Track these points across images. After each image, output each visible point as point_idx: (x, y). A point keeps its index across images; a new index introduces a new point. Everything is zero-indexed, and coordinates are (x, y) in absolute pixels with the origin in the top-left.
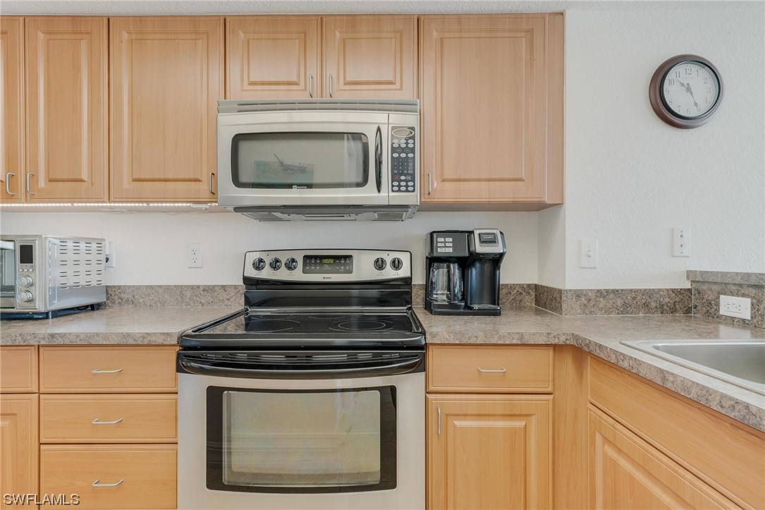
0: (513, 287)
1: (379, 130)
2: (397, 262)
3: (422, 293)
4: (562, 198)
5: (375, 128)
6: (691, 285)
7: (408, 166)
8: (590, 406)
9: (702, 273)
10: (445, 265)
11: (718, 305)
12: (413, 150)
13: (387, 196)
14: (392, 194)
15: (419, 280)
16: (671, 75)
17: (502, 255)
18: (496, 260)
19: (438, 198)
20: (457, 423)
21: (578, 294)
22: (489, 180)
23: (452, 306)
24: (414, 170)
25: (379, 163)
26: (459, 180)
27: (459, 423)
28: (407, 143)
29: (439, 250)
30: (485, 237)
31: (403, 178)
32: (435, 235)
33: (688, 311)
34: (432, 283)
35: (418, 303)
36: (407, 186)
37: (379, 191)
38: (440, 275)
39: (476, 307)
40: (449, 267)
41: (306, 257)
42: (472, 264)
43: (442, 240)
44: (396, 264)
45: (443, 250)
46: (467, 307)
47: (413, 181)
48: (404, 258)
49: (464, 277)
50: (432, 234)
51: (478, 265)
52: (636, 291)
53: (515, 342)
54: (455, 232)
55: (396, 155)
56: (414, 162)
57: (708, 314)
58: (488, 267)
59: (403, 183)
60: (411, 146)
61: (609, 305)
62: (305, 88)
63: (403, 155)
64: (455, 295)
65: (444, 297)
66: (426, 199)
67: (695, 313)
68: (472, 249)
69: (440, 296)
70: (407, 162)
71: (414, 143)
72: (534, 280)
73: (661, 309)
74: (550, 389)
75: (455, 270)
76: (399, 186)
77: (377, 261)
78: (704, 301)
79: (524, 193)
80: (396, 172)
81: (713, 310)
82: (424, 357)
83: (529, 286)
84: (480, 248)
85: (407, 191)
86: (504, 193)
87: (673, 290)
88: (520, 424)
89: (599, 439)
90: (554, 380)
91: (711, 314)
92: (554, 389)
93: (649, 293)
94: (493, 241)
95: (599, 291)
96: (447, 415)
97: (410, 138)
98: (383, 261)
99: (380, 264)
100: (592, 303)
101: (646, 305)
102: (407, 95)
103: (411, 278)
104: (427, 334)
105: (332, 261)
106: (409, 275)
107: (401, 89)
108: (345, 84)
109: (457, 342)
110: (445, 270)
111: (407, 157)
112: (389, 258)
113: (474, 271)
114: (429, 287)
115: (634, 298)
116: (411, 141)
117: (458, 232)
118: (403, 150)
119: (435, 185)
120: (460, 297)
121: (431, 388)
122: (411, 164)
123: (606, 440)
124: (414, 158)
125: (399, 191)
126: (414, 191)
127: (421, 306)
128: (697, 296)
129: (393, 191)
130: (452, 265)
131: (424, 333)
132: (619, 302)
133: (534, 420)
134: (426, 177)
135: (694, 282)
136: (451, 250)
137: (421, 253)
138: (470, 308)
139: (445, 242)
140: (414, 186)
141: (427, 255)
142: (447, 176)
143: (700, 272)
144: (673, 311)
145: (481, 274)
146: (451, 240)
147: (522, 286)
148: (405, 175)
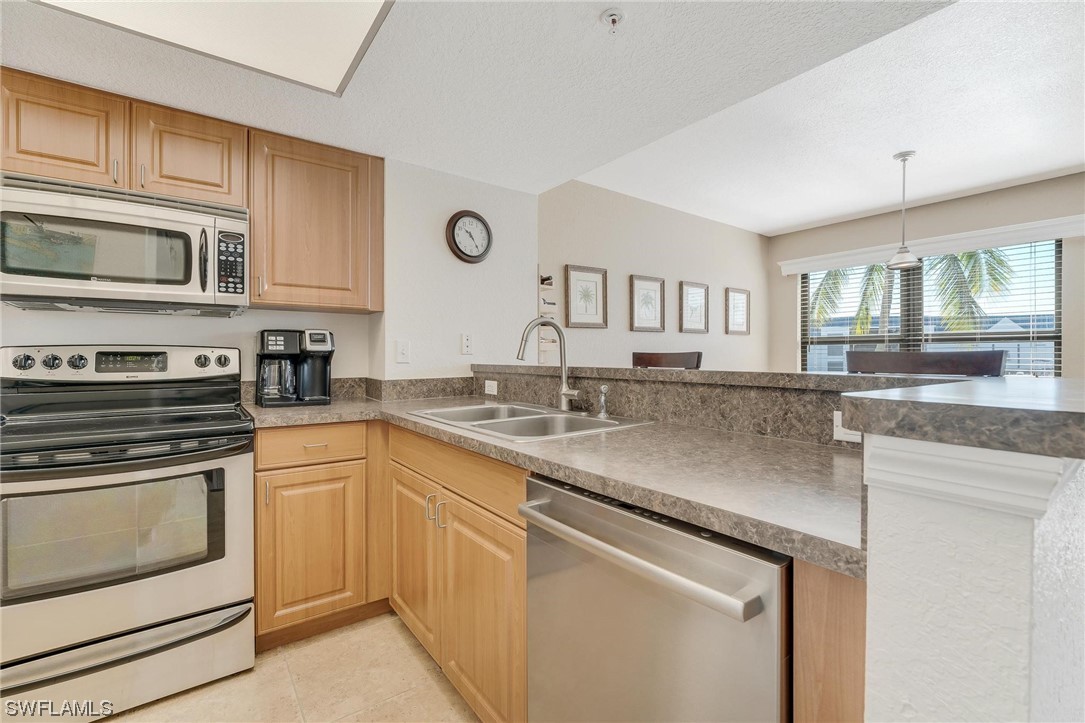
0: (346, 381)
1: (204, 231)
2: (223, 359)
3: (252, 390)
4: (383, 307)
5: (201, 228)
6: (473, 374)
7: (236, 269)
8: (391, 462)
9: (478, 366)
10: (277, 361)
11: (484, 387)
12: (242, 255)
13: (212, 295)
14: (218, 294)
15: (249, 376)
16: (460, 224)
17: (331, 353)
18: (326, 358)
19: (269, 300)
20: (284, 493)
21: (394, 383)
22: (319, 287)
23: (283, 398)
24: (243, 273)
25: (204, 261)
26: (291, 285)
27: (286, 493)
28: (236, 248)
29: (270, 348)
30: (316, 337)
31: (231, 280)
32: (266, 334)
33: (471, 393)
34: (263, 379)
35: (248, 400)
36: (235, 288)
37: (204, 290)
38: (271, 371)
39: (307, 398)
40: (280, 363)
41: (100, 354)
42: (304, 360)
43: (273, 338)
44: (223, 361)
45: (274, 348)
46: (298, 399)
47: (242, 283)
48: (233, 355)
49: (296, 373)
50: (262, 333)
51: (310, 361)
52: (437, 380)
53: (334, 421)
54: (286, 331)
55: (223, 258)
56: (243, 266)
57: (481, 394)
58: (318, 363)
59: (230, 285)
60: (240, 250)
61: (417, 391)
62: (107, 171)
63: (231, 259)
64: (286, 389)
65: (276, 391)
66: (256, 300)
67: (475, 394)
68: (303, 347)
69: (272, 390)
70: (236, 265)
71: (243, 249)
72: (365, 374)
73: (454, 392)
74: (364, 455)
75: (288, 367)
76: (227, 287)
77: (199, 358)
78: (479, 385)
79: (350, 300)
80: (223, 273)
81: (483, 390)
82: (252, 440)
83: (360, 379)
84: (310, 347)
85: (235, 292)
86: (334, 299)
87: (462, 378)
88: (340, 485)
89: (394, 481)
90: (367, 448)
92: (367, 454)
93: (447, 381)
94: (323, 341)
95: (410, 381)
96: (276, 488)
97: (239, 244)
98: (206, 358)
99: (202, 362)
100: (405, 390)
101: (444, 390)
102: (236, 200)
103: (240, 375)
104: (256, 421)
105: (139, 358)
106: (237, 371)
107: (229, 193)
108: (162, 177)
109: (285, 425)
110: (277, 366)
111: (235, 261)
112: (212, 355)
113: (306, 367)
114: (260, 383)
115: (436, 385)
116: (239, 247)
117: (290, 331)
118: (231, 254)
119: (266, 287)
120: (291, 390)
121: (260, 467)
122: (240, 268)
123: (400, 482)
124: (243, 262)
125: (227, 291)
126: (242, 293)
127: (252, 402)
128: (475, 381)
129: (220, 291)
130: (283, 362)
131: (253, 420)
132: (425, 389)
133: (351, 479)
134: (256, 280)
135: (475, 372)
136: (282, 348)
137: (251, 351)
138: (302, 400)
139: (276, 341)
140: (243, 288)
141: (258, 352)
142: (277, 281)
144: (462, 393)
145: (313, 370)
146: (282, 338)
147: (354, 380)
148: (234, 277)
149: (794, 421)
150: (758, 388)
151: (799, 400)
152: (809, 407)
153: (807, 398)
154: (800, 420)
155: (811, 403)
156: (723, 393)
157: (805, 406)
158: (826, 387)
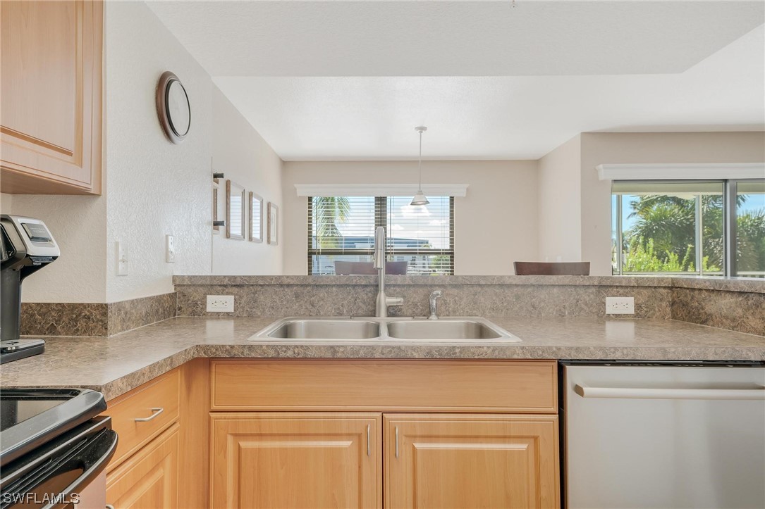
6: (175, 289)
9: (190, 278)
11: (204, 304)
30: (35, 231)
33: (175, 313)
52: (153, 299)
53: (167, 370)
57: (194, 313)
61: (137, 316)
67: (179, 315)
74: (178, 416)
78: (189, 302)
81: (199, 309)
84: (33, 249)
91: (197, 313)
93: (160, 299)
100: (128, 316)
101: (158, 312)
104: (103, 391)
115: (152, 306)
128: (182, 298)
133: (168, 458)
135: (179, 285)
143: (189, 276)
144: (169, 314)
149: (583, 306)
150: (559, 286)
151: (586, 292)
152: (592, 296)
153: (590, 290)
154: (586, 304)
155: (592, 293)
156: (533, 291)
157: (589, 296)
158: (604, 283)
